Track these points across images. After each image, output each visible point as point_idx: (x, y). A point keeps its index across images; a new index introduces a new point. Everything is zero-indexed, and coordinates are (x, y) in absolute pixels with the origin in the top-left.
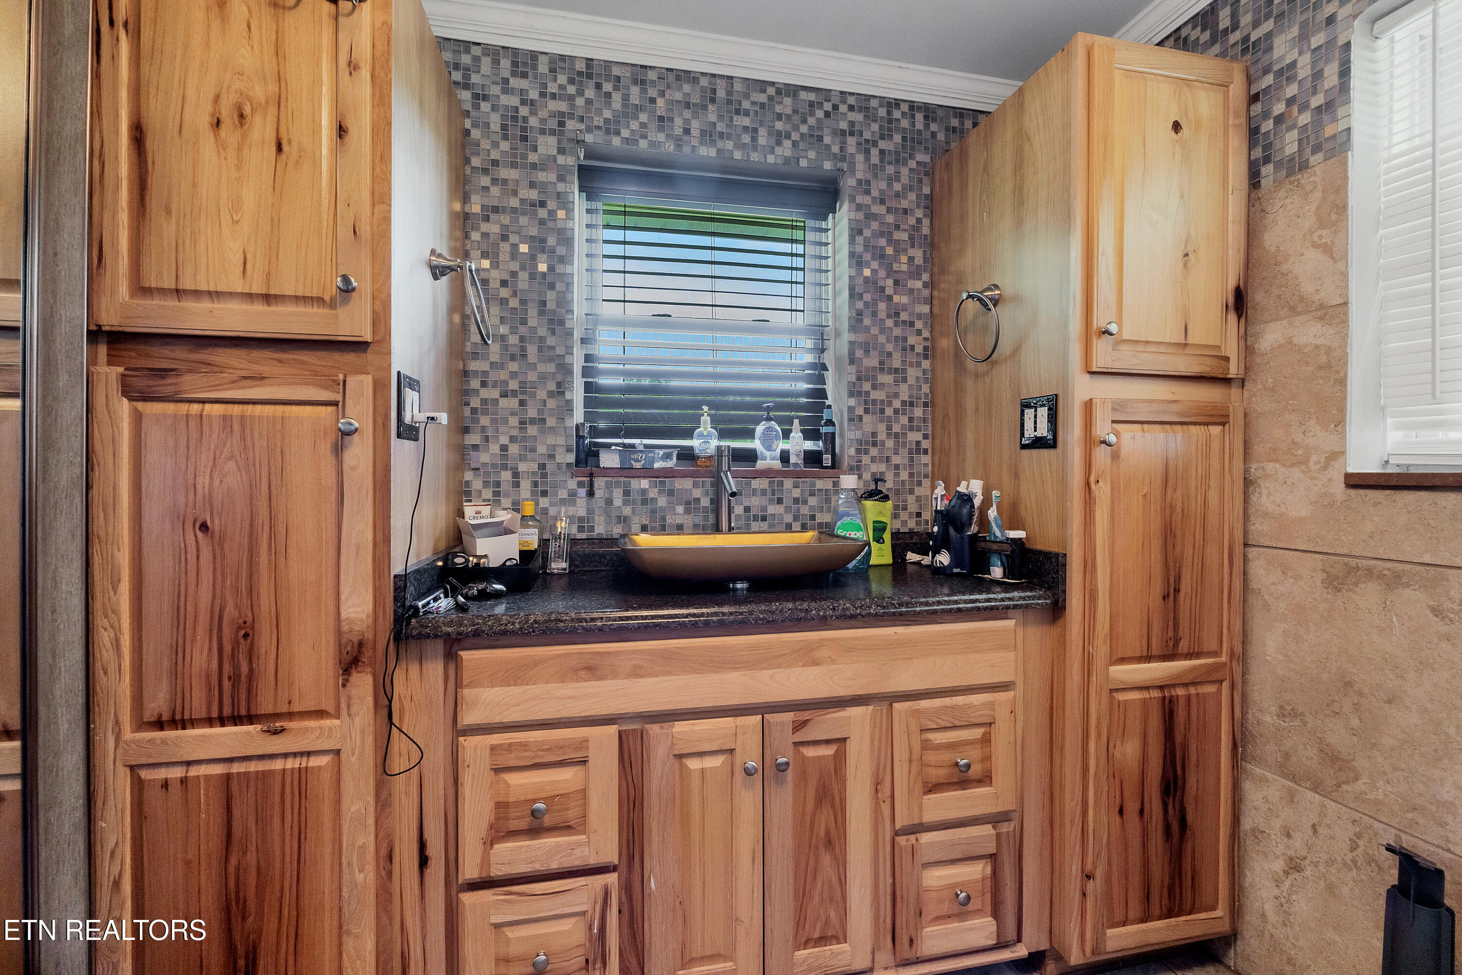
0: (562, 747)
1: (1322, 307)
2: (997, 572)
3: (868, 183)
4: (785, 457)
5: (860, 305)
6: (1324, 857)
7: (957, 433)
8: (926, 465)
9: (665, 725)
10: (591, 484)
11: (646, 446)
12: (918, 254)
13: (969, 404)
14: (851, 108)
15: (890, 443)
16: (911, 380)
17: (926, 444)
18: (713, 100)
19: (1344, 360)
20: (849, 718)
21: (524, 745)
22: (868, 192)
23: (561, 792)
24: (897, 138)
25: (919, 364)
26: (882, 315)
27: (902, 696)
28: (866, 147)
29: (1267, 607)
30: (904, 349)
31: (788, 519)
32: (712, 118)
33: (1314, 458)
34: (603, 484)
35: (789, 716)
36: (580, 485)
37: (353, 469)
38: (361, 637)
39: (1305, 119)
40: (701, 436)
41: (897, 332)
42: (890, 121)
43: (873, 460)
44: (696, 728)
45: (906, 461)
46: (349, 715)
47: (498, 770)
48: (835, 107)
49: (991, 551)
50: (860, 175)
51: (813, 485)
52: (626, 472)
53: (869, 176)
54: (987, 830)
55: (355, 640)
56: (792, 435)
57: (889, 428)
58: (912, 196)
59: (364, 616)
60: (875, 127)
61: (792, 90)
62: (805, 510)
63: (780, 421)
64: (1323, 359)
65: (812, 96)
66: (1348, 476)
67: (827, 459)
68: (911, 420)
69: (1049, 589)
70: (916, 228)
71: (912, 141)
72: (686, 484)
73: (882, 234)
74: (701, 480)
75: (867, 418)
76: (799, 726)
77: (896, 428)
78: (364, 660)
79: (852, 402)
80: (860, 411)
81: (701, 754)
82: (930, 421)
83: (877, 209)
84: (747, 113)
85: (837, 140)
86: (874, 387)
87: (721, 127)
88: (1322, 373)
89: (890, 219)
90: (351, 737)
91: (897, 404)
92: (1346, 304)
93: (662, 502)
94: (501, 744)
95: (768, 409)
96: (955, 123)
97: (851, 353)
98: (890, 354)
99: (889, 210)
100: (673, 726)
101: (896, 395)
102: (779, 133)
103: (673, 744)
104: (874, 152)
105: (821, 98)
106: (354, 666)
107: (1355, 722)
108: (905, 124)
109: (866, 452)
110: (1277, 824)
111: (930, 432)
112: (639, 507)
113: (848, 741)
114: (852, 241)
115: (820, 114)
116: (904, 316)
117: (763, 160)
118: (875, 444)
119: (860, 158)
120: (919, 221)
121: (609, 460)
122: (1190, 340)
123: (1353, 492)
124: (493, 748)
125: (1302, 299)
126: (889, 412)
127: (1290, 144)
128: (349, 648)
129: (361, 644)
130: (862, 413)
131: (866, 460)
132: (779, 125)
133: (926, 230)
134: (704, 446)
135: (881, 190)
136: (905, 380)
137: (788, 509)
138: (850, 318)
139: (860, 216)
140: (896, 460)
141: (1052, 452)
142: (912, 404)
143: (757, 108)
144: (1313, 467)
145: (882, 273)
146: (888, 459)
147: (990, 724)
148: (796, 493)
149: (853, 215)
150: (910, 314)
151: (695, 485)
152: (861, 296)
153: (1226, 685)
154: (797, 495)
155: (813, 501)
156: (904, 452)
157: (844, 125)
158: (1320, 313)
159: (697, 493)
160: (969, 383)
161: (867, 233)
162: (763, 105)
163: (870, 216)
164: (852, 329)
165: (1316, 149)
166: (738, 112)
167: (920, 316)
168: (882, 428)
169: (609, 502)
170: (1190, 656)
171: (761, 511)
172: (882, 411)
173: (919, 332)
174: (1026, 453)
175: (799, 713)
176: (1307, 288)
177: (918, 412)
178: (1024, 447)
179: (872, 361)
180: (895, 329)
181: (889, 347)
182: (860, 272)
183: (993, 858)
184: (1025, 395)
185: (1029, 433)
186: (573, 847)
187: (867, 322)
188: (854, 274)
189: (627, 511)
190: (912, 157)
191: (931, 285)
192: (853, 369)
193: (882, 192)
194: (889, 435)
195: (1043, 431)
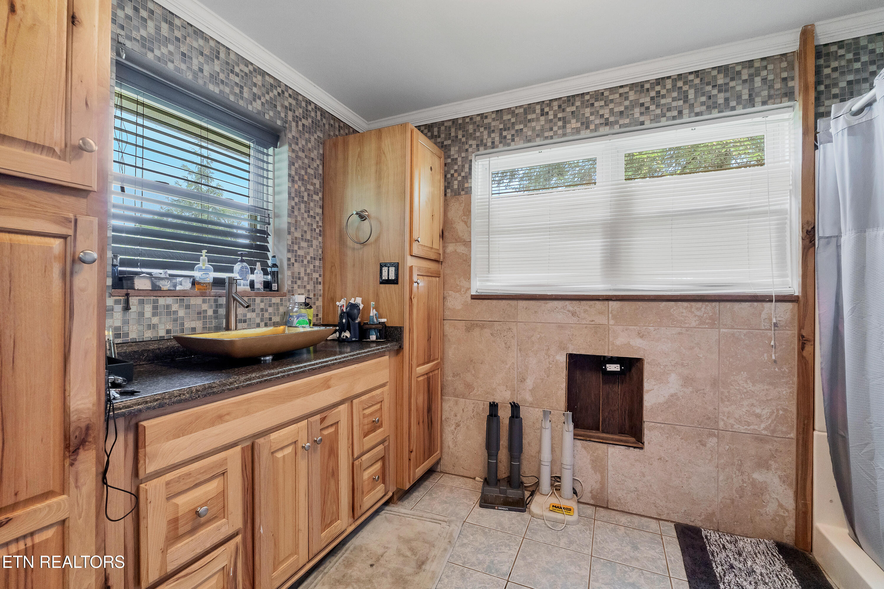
0: (212, 468)
1: (464, 241)
2: (373, 337)
3: (297, 139)
4: (252, 284)
5: (293, 203)
6: (466, 418)
7: (341, 275)
8: (320, 290)
9: (266, 437)
10: (127, 302)
11: (170, 275)
12: (317, 182)
13: (349, 261)
14: (290, 96)
15: (306, 278)
16: (314, 247)
17: (320, 280)
18: (218, 58)
19: (470, 259)
20: (340, 411)
21: (189, 474)
22: (297, 144)
23: (211, 497)
24: (310, 120)
25: (317, 239)
26: (303, 211)
27: (356, 396)
28: (296, 119)
29: (449, 340)
30: (312, 230)
31: (258, 320)
32: (217, 69)
33: (462, 290)
34: (135, 301)
35: (318, 417)
36: (117, 302)
37: (83, 290)
38: (87, 422)
39: (460, 178)
40: (200, 269)
41: (309, 220)
42: (307, 110)
43: (299, 287)
44: (281, 434)
45: (312, 288)
46: (77, 487)
47: (168, 499)
48: (283, 92)
49: (371, 329)
50: (294, 133)
51: (270, 301)
52: (156, 293)
53: (297, 136)
54: (381, 447)
55: (83, 425)
56: (255, 271)
57: (305, 270)
58: (315, 152)
59: (90, 406)
60: (301, 111)
61: (263, 73)
62: (266, 315)
63: (250, 263)
64: (465, 258)
65: (272, 81)
66: (472, 295)
67: (275, 286)
68: (314, 266)
69: (397, 341)
70: (316, 169)
71: (315, 124)
72: (198, 301)
73: (303, 168)
74: (208, 298)
75: (296, 265)
76: (323, 420)
77: (308, 271)
78: (91, 439)
79: (290, 255)
80: (293, 260)
81: (282, 449)
82: (322, 268)
83: (301, 154)
84: (237, 75)
85: (283, 110)
86: (299, 248)
87: (222, 76)
88: (464, 262)
89: (306, 161)
90: (78, 505)
91: (309, 258)
92: (470, 241)
93: (181, 313)
94: (174, 479)
95: (242, 255)
96: (332, 122)
97: (289, 228)
98: (306, 232)
99: (306, 156)
100: (270, 437)
101: (308, 253)
102: (254, 94)
103: (271, 446)
104: (300, 123)
105: (275, 84)
106: (81, 447)
107: (473, 372)
108: (313, 114)
109: (296, 283)
110: (453, 413)
111: (322, 273)
112: (164, 318)
113: (339, 423)
114: (290, 168)
115: (275, 92)
116: (312, 213)
117: (245, 106)
118: (299, 279)
119: (294, 124)
120: (318, 166)
121: (142, 284)
122: (434, 247)
123: (473, 300)
124: (168, 483)
125: (459, 238)
126: (305, 262)
127: (456, 185)
128: (77, 433)
129: (88, 428)
130: (294, 262)
131: (296, 287)
132: (255, 90)
133: (321, 172)
134: (204, 276)
135: (302, 145)
136: (312, 246)
137: (258, 315)
138: (288, 209)
139: (294, 155)
140: (309, 287)
141: (396, 285)
142: (315, 259)
143: (243, 75)
144: (462, 293)
145: (303, 189)
146: (305, 287)
147: (382, 401)
148: (262, 305)
149: (290, 154)
150: (314, 213)
151: (204, 301)
152: (293, 199)
153: (440, 369)
154: (262, 307)
155: (270, 310)
156: (311, 283)
157: (286, 104)
158: (464, 243)
159: (205, 307)
160: (349, 253)
161: (297, 165)
162: (246, 74)
163: (297, 157)
164: (289, 216)
165: (463, 190)
166: (232, 71)
167: (318, 214)
168: (302, 270)
169: (141, 314)
170: (433, 361)
171: (244, 317)
172: (302, 261)
173: (318, 222)
174: (382, 285)
175: (322, 414)
176: (461, 234)
177: (317, 263)
178: (382, 283)
179: (298, 234)
180: (308, 219)
181: (305, 228)
182: (293, 186)
183: (383, 458)
184: (382, 261)
185: (385, 277)
186: (219, 529)
187: (296, 213)
188: (290, 186)
189: (155, 320)
190: (315, 132)
191: (323, 199)
192: (289, 237)
193: (303, 146)
194: (305, 274)
195: (392, 277)
